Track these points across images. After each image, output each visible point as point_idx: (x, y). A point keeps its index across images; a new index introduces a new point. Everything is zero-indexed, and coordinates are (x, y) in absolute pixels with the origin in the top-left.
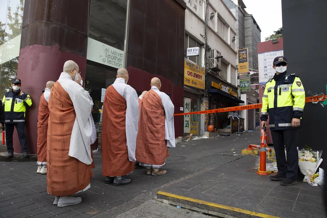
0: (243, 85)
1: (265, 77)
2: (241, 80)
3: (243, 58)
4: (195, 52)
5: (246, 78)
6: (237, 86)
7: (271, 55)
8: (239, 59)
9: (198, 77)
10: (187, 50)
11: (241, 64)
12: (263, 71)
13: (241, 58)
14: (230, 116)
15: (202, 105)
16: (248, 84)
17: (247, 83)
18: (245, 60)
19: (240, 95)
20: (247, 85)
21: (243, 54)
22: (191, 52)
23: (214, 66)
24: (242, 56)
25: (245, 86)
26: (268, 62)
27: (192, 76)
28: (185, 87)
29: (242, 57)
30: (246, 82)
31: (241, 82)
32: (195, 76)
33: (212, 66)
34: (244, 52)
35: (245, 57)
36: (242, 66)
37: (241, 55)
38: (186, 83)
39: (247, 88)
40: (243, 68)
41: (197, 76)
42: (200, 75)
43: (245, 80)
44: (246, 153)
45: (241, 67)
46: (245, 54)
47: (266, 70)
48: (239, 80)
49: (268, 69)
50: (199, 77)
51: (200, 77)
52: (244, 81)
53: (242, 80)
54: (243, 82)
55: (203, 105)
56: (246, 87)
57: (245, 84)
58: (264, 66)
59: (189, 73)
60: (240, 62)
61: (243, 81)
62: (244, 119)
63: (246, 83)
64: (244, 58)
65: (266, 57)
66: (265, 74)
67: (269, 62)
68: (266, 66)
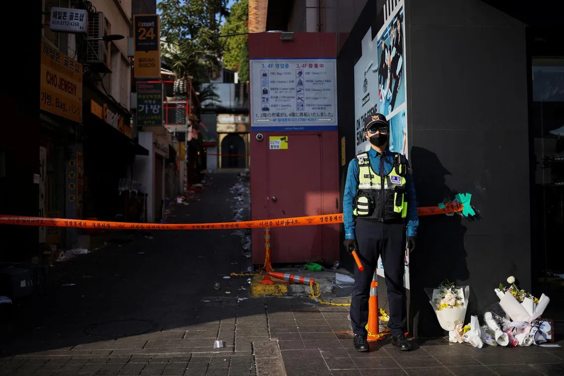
0: (147, 108)
1: (265, 115)
2: (140, 96)
3: (147, 38)
4: (74, 21)
5: (154, 91)
6: (129, 109)
7: (277, 66)
8: (137, 41)
9: (69, 88)
10: (52, 15)
11: (143, 54)
12: (260, 100)
13: (140, 38)
14: (123, 189)
15: (70, 164)
16: (159, 107)
17: (157, 104)
18: (152, 44)
19: (138, 134)
20: (156, 111)
21: (148, 29)
22: (62, 20)
23: (97, 59)
24: (144, 33)
25: (150, 110)
26: (271, 82)
27: (56, 86)
28: (41, 116)
29: (144, 36)
30: (154, 102)
31: (140, 101)
32: (63, 87)
33: (91, 59)
34: (150, 24)
35: (152, 38)
36: (145, 59)
37: (142, 31)
38: (44, 106)
39: (156, 117)
40: (146, 66)
41: (66, 86)
42: (72, 84)
43: (151, 96)
44: (263, 292)
45: (140, 60)
46: (152, 30)
47: (267, 99)
48: (135, 95)
49: (272, 97)
50: (70, 90)
51: (72, 90)
52: (150, 99)
53: (144, 97)
54: (146, 101)
55: (72, 164)
56: (154, 115)
57: (151, 106)
58: (263, 88)
59: (49, 78)
60: (138, 48)
61: (146, 99)
62: (147, 195)
63: (153, 105)
64: (149, 39)
65: (267, 68)
66: (263, 107)
67: (274, 82)
68: (267, 90)
